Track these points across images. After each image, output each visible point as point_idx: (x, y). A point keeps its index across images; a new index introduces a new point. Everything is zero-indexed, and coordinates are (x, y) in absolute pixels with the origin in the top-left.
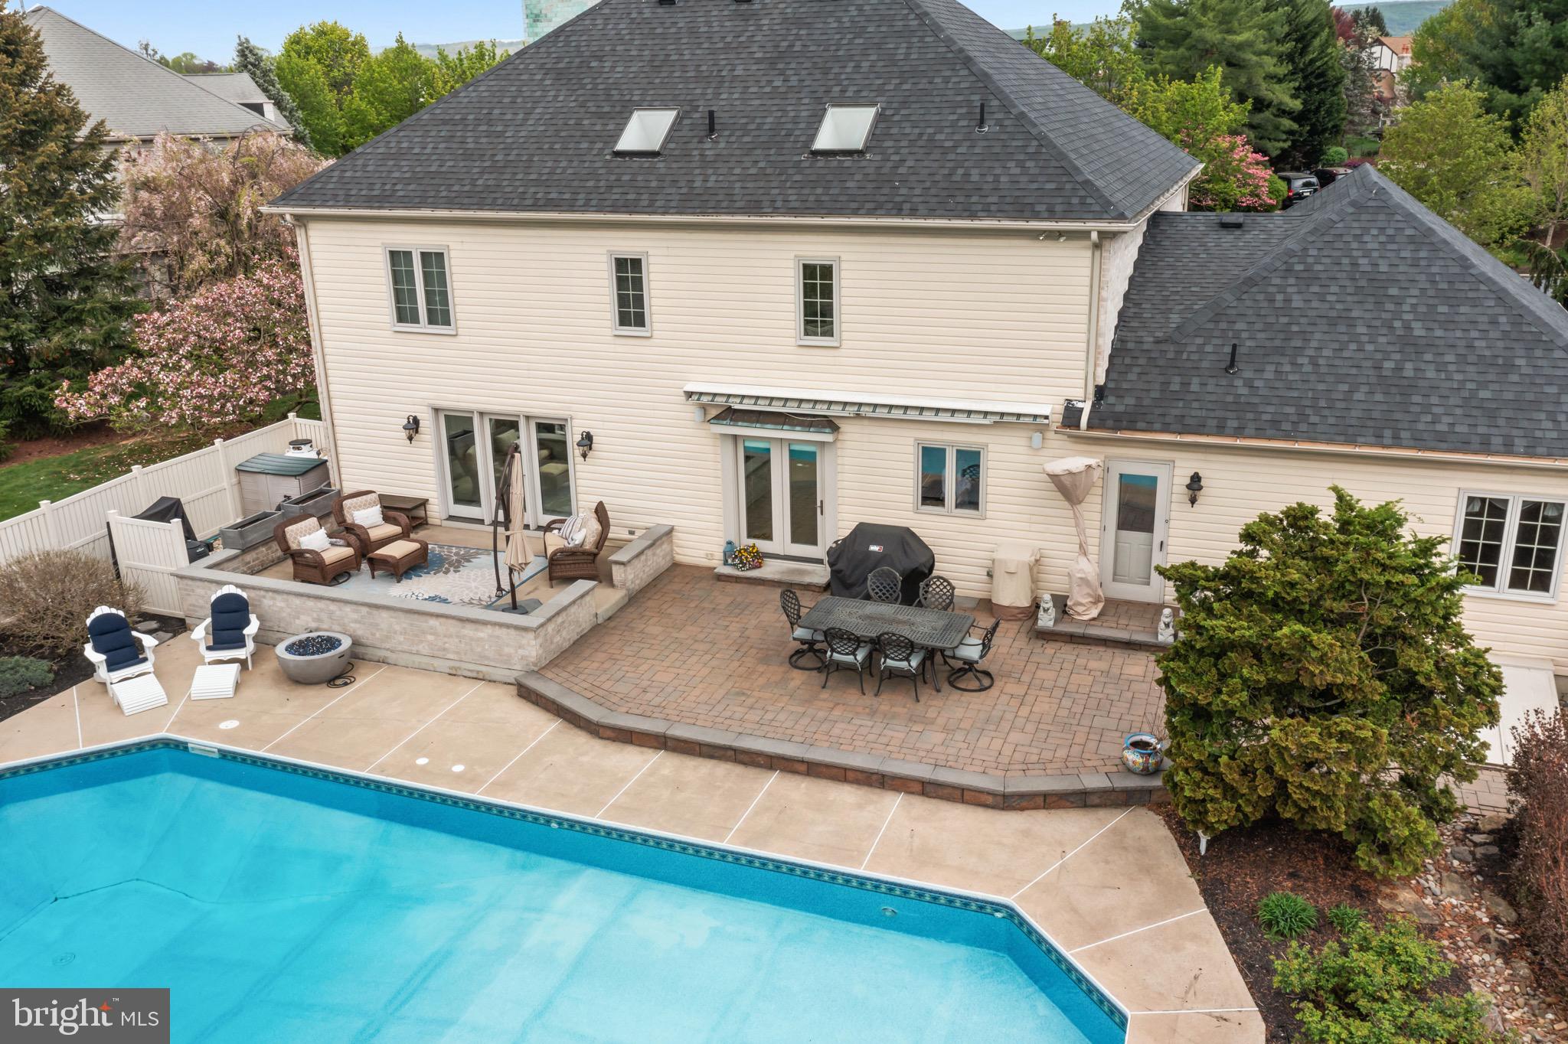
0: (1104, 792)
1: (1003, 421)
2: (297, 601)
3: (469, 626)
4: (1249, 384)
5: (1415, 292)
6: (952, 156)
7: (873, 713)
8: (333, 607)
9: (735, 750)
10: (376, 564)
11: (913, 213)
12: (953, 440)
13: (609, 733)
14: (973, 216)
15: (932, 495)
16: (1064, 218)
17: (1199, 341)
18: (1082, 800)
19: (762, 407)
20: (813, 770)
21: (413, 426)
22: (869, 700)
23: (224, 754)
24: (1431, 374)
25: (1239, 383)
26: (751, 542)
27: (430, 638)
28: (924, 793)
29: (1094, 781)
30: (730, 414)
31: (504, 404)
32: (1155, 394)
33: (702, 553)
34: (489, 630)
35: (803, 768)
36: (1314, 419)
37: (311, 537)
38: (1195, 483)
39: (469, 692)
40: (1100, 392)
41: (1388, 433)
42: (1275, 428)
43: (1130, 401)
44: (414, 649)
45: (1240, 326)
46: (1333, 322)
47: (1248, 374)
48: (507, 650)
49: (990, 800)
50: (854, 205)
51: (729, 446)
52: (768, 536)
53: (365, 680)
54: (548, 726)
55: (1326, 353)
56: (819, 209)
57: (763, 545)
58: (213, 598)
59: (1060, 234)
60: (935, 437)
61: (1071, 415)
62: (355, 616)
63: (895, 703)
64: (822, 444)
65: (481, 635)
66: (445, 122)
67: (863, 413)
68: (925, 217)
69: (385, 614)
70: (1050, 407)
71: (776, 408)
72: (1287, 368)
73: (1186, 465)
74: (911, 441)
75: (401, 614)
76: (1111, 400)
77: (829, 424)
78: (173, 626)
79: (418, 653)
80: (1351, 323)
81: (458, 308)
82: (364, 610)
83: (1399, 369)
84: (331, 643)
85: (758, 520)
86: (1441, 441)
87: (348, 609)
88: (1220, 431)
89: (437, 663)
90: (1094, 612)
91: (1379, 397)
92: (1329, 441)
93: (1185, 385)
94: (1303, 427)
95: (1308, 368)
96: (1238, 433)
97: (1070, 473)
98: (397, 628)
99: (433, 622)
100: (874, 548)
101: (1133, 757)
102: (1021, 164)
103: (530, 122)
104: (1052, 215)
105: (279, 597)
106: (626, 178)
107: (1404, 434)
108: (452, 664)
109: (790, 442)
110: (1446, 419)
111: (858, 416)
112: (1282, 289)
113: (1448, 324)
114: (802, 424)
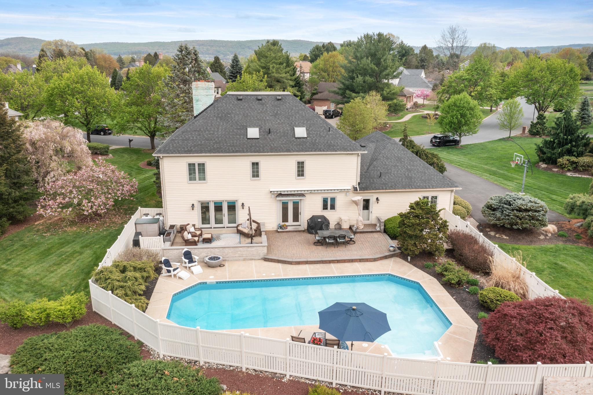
0: (389, 255)
1: (341, 191)
2: (201, 250)
3: (250, 248)
4: (384, 179)
5: (406, 160)
6: (326, 138)
7: (340, 251)
8: (212, 250)
9: (322, 261)
11: (324, 151)
12: (329, 196)
13: (294, 263)
14: (336, 151)
15: (325, 207)
16: (354, 151)
17: (373, 172)
18: (386, 257)
19: (289, 193)
20: (338, 261)
21: (194, 206)
22: (336, 249)
23: (217, 282)
24: (413, 175)
25: (382, 179)
26: (284, 223)
27: (239, 252)
28: (360, 261)
29: (387, 254)
30: (280, 195)
31: (218, 198)
32: (369, 183)
33: (271, 228)
34: (255, 248)
35: (336, 262)
36: (398, 185)
37: (189, 236)
38: (377, 199)
39: (253, 262)
41: (410, 187)
42: (391, 188)
43: (364, 185)
44: (234, 256)
45: (379, 168)
46: (395, 166)
47: (384, 178)
48: (259, 252)
49: (372, 260)
50: (310, 150)
51: (279, 202)
52: (287, 221)
54: (279, 265)
55: (395, 172)
56: (302, 151)
57: (287, 224)
58: (183, 252)
59: (352, 154)
60: (326, 196)
61: (355, 189)
62: (218, 251)
63: (343, 247)
64: (301, 200)
65: (253, 249)
66: (195, 131)
67: (311, 192)
68: (326, 152)
69: (227, 249)
70: (350, 187)
71: (293, 193)
72: (390, 176)
73: (375, 196)
74: (321, 197)
75: (232, 248)
76: (361, 185)
77: (303, 195)
79: (235, 257)
80: (398, 166)
81: (208, 176)
82: (221, 249)
83: (408, 175)
84: (218, 258)
85: (285, 218)
86: (419, 187)
87: (216, 249)
88: (383, 189)
89: (240, 258)
90: (363, 227)
91: (407, 180)
92: (402, 189)
93: (373, 180)
94: (396, 187)
95: (393, 176)
96: (386, 189)
97: (359, 200)
98: (230, 252)
99: (240, 249)
100: (319, 220)
101: (392, 249)
102: (340, 140)
103: (220, 131)
104: (351, 151)
105: (196, 250)
106: (254, 144)
107: (413, 187)
108: (244, 258)
109: (293, 200)
110: (419, 183)
111: (311, 193)
112: (384, 161)
113: (413, 166)
114: (298, 196)
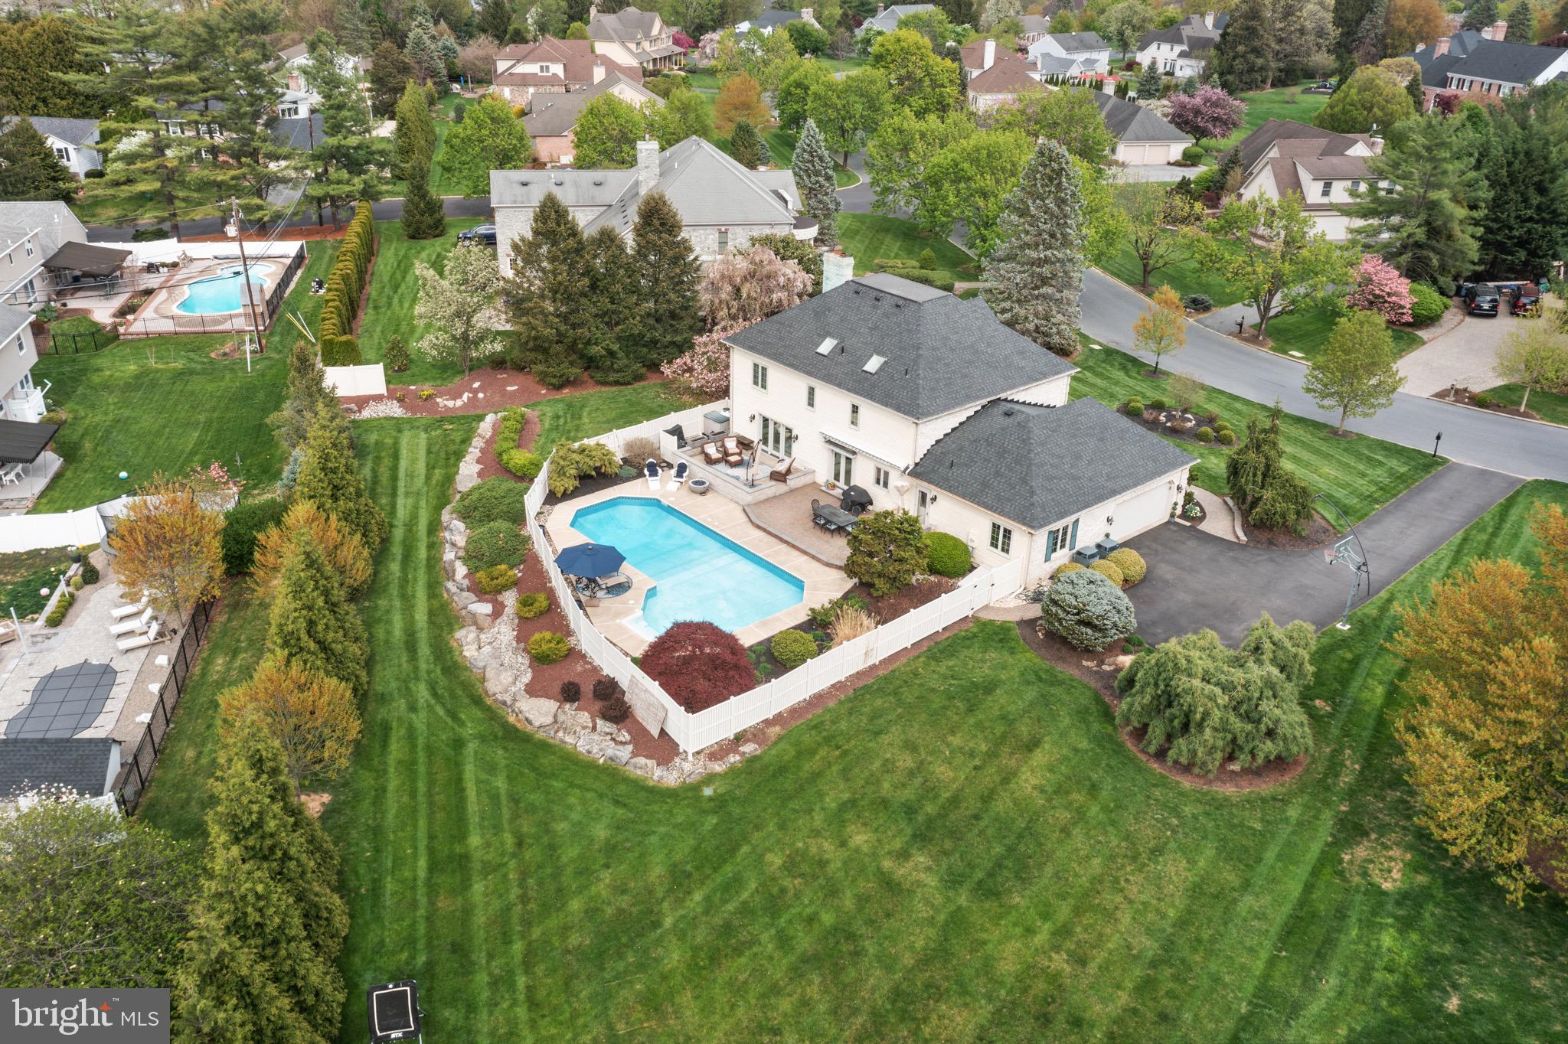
1: (895, 467)
2: (701, 468)
4: (953, 473)
5: (1011, 457)
6: (894, 383)
8: (709, 472)
10: (727, 462)
12: (883, 467)
13: (755, 525)
15: (877, 483)
17: (951, 456)
19: (840, 444)
20: (793, 546)
21: (753, 418)
22: (820, 534)
24: (995, 484)
25: (951, 472)
30: (833, 443)
31: (778, 419)
32: (930, 469)
33: (819, 481)
35: (791, 545)
36: (960, 489)
37: (711, 450)
39: (733, 505)
40: (916, 464)
41: (973, 498)
42: (948, 488)
43: (923, 469)
45: (963, 454)
46: (985, 460)
47: (955, 470)
48: (743, 497)
50: (862, 392)
51: (832, 453)
53: (709, 496)
54: (744, 519)
55: (977, 469)
56: (858, 388)
58: (680, 461)
60: (880, 465)
61: (909, 470)
62: (714, 476)
63: (828, 536)
64: (854, 460)
65: (738, 491)
67: (864, 453)
70: (905, 466)
71: (844, 445)
72: (965, 471)
74: (874, 465)
76: (919, 467)
77: (856, 454)
78: (670, 466)
79: (723, 491)
80: (989, 462)
81: (769, 386)
82: (717, 475)
83: (989, 480)
84: (703, 483)
85: (837, 477)
86: (983, 504)
87: (712, 474)
91: (979, 487)
93: (938, 468)
95: (969, 473)
96: (941, 487)
100: (855, 492)
105: (696, 466)
106: (815, 363)
109: (846, 456)
110: (989, 498)
111: (861, 453)
112: (981, 445)
114: (850, 452)
